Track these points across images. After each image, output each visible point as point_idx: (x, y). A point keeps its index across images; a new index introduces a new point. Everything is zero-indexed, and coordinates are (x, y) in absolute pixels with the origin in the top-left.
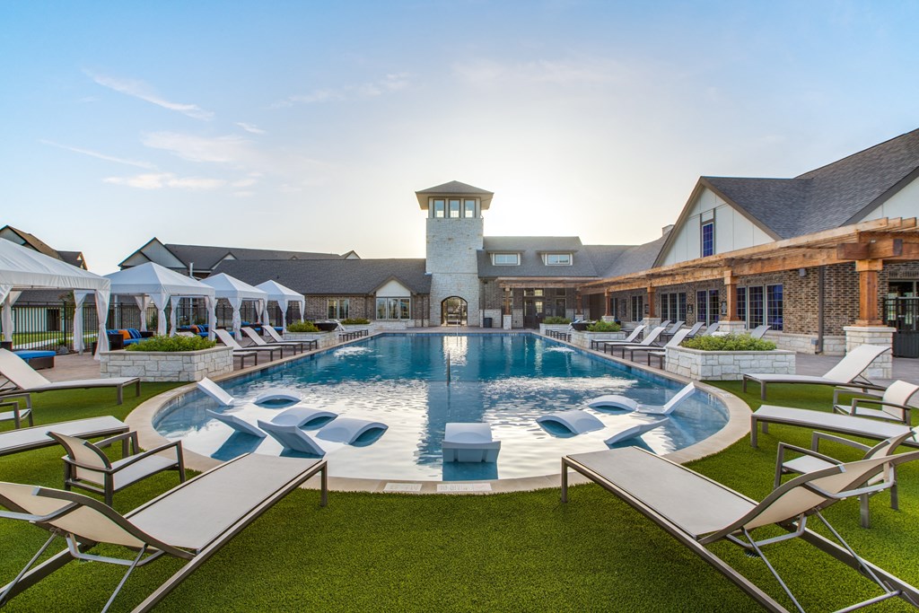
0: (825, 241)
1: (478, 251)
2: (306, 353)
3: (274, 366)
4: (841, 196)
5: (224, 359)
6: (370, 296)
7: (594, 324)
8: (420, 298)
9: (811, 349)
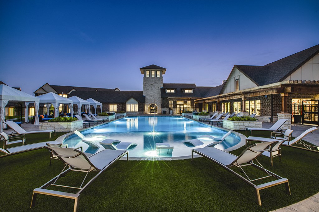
0: (272, 87)
1: (161, 89)
4: (278, 72)
6: (124, 104)
7: (200, 113)
8: (141, 104)
9: (269, 121)
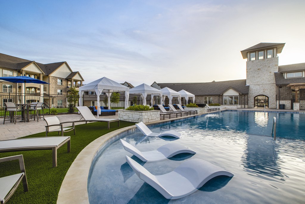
2: (192, 115)
3: (177, 120)
5: (156, 115)
6: (221, 96)
8: (243, 96)
